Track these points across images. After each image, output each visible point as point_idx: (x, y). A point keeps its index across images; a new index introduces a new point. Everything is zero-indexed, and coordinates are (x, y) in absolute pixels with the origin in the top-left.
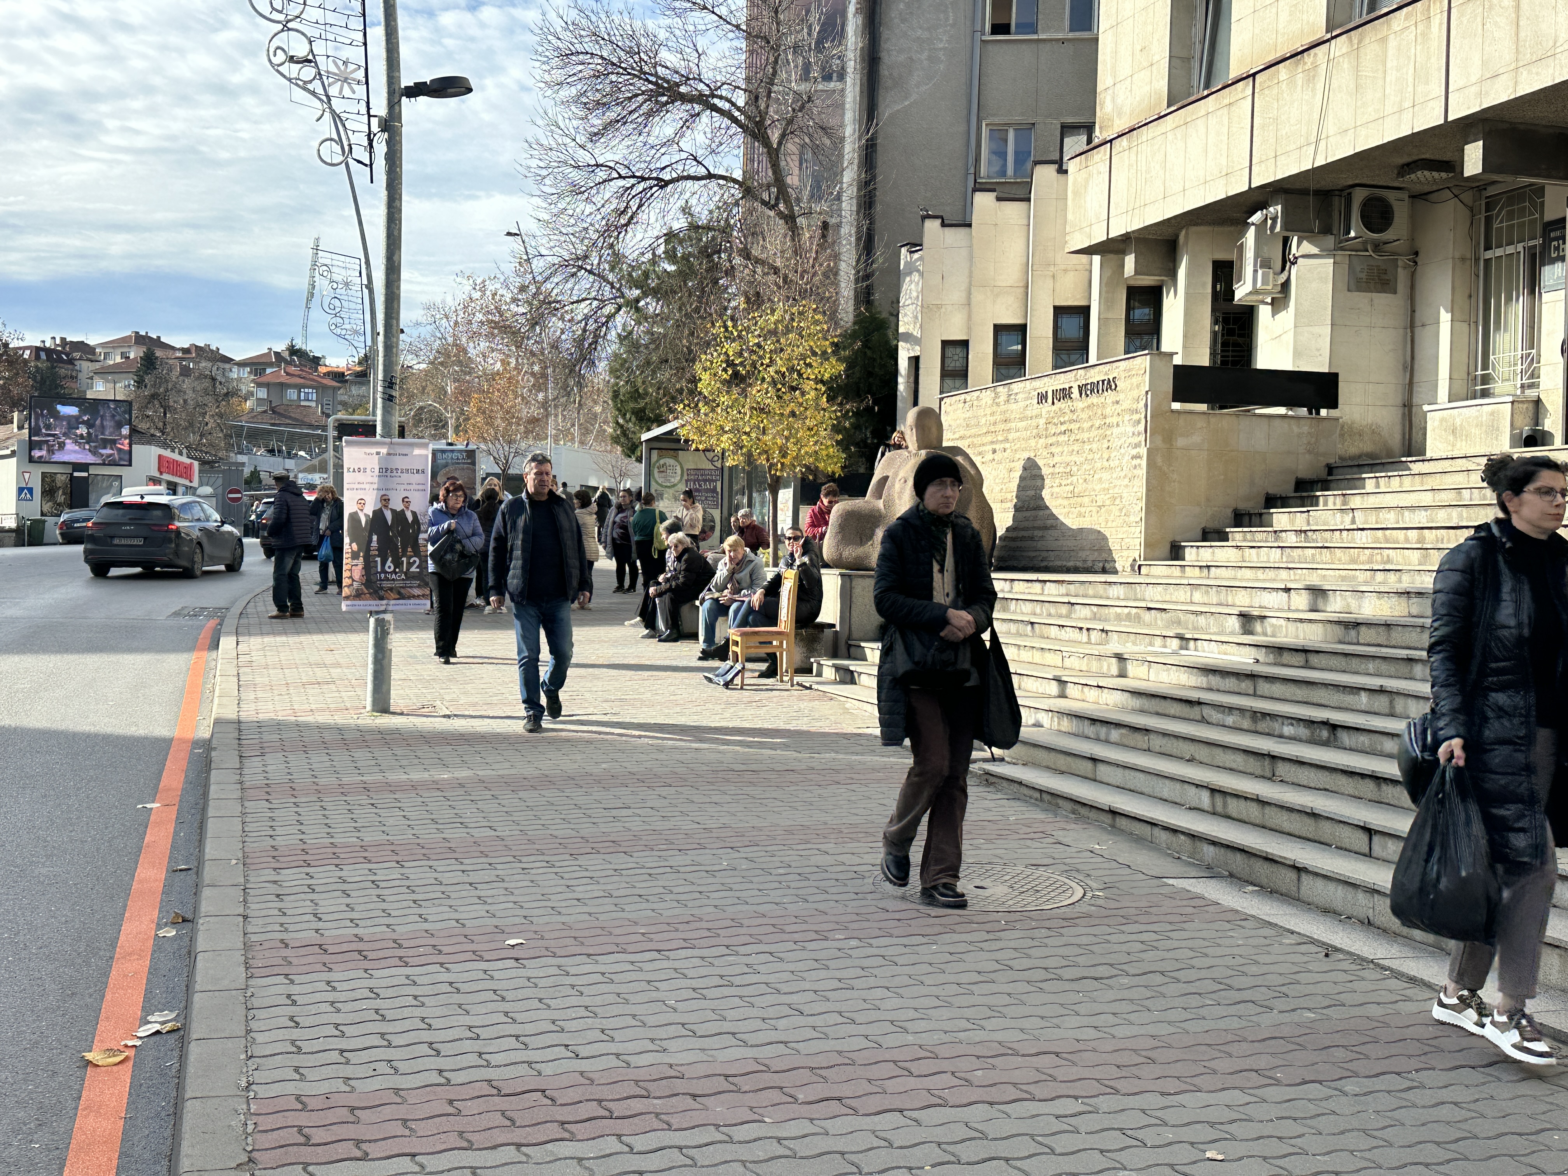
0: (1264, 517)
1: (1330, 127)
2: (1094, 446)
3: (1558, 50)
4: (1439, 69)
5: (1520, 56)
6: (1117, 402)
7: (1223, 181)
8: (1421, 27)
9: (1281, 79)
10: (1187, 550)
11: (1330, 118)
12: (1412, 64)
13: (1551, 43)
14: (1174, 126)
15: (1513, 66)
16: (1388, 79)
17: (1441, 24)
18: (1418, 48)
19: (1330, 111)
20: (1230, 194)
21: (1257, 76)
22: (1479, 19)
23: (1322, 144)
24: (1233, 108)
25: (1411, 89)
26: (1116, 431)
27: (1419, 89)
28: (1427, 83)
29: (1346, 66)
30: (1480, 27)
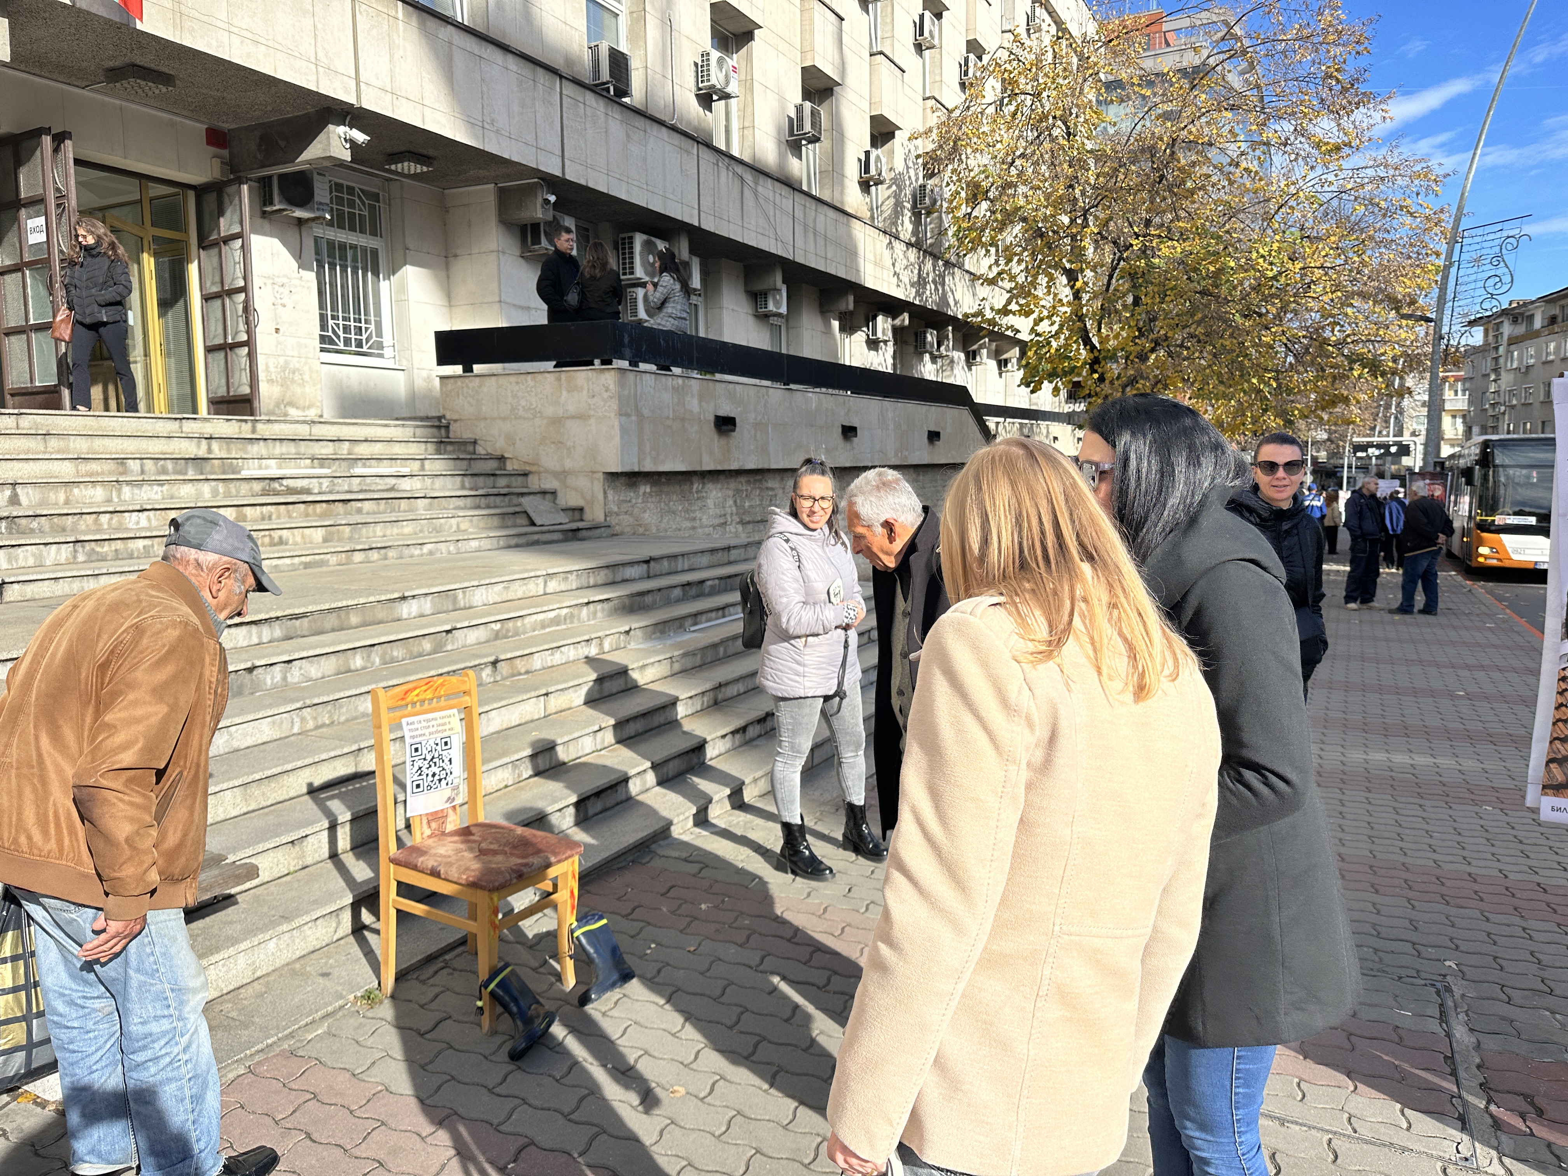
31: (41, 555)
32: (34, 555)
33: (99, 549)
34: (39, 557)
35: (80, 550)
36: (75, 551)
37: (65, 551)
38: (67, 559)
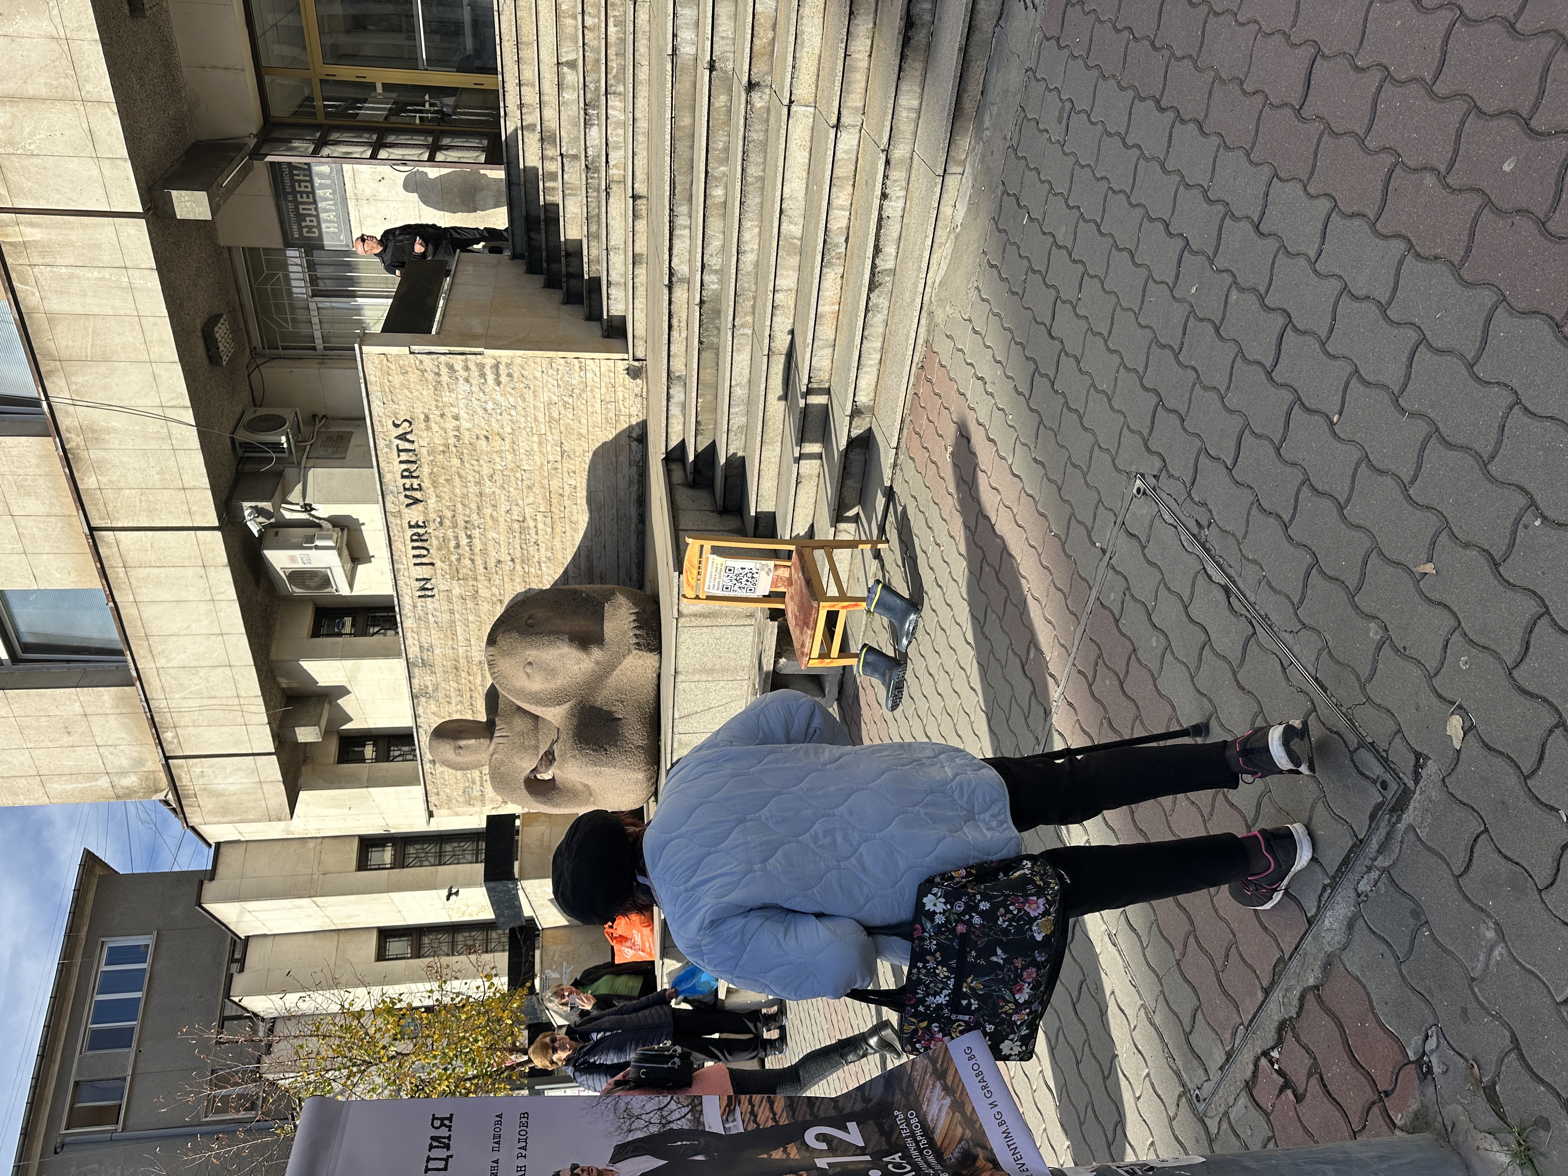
0: (570, 250)
1: (149, 402)
2: (486, 471)
3: (62, 35)
4: (84, 226)
5: (70, 96)
6: (427, 419)
7: (212, 572)
8: (36, 259)
9: (95, 485)
10: (613, 312)
11: (140, 402)
12: (78, 271)
13: (54, 45)
14: (149, 656)
15: (79, 105)
16: (96, 310)
17: (32, 225)
18: (59, 261)
19: (133, 403)
20: (226, 560)
21: (94, 524)
22: (26, 162)
23: (171, 413)
24: (130, 562)
25: (106, 274)
26: (465, 424)
27: (106, 259)
28: (98, 246)
29: (80, 380)
30: (35, 160)
31: (616, 123)
32: (615, 129)
33: (614, 71)
34: (618, 124)
35: (613, 88)
36: (614, 93)
37: (614, 101)
38: (620, 101)
